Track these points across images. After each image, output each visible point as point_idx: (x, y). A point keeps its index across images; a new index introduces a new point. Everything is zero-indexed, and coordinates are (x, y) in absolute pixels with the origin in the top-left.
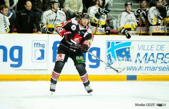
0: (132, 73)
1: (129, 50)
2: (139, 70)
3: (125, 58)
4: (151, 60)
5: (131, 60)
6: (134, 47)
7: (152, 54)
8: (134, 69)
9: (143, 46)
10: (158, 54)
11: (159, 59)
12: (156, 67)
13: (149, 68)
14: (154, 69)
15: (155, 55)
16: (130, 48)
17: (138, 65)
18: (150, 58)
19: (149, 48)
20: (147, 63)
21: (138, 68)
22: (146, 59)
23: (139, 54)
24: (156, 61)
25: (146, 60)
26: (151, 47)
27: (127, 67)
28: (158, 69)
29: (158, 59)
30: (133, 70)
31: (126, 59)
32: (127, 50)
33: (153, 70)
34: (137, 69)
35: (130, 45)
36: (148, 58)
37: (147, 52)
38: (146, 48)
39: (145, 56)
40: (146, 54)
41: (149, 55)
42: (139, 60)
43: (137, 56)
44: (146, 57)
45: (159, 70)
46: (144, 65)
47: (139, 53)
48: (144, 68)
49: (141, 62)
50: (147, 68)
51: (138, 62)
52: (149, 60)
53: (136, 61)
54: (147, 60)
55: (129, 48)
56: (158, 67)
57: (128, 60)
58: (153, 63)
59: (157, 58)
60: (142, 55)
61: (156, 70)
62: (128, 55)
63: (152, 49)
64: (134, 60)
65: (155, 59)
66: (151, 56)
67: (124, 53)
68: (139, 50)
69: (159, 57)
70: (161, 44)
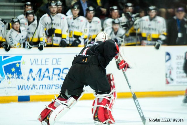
0: (24, 93)
1: (20, 66)
2: (32, 89)
3: (15, 75)
4: (46, 77)
5: (22, 78)
6: (25, 62)
7: (47, 69)
8: (27, 88)
9: (36, 61)
10: (54, 69)
11: (55, 75)
12: (52, 85)
13: (44, 87)
14: (50, 87)
15: (51, 71)
16: (21, 64)
17: (31, 83)
18: (44, 75)
19: (43, 62)
20: (42, 80)
21: (31, 87)
22: (40, 75)
23: (31, 70)
24: (52, 78)
25: (40, 77)
26: (46, 62)
27: (18, 86)
28: (54, 87)
29: (54, 75)
30: (25, 89)
31: (17, 76)
32: (18, 65)
33: (48, 88)
34: (30, 88)
35: (20, 59)
36: (42, 74)
37: (40, 67)
38: (39, 62)
39: (39, 73)
40: (40, 70)
41: (43, 71)
42: (32, 77)
43: (30, 73)
44: (40, 73)
45: (56, 88)
46: (37, 82)
47: (31, 68)
48: (38, 87)
49: (34, 79)
50: (41, 87)
51: (31, 79)
52: (44, 77)
53: (29, 78)
54: (41, 77)
55: (19, 63)
56: (54, 85)
57: (19, 78)
58: (49, 80)
59: (53, 73)
60: (35, 71)
61: (52, 88)
62: (18, 71)
63: (47, 63)
64: (25, 77)
65: (50, 75)
66: (46, 72)
67: (13, 70)
68: (32, 64)
69: (55, 73)
70: (57, 57)
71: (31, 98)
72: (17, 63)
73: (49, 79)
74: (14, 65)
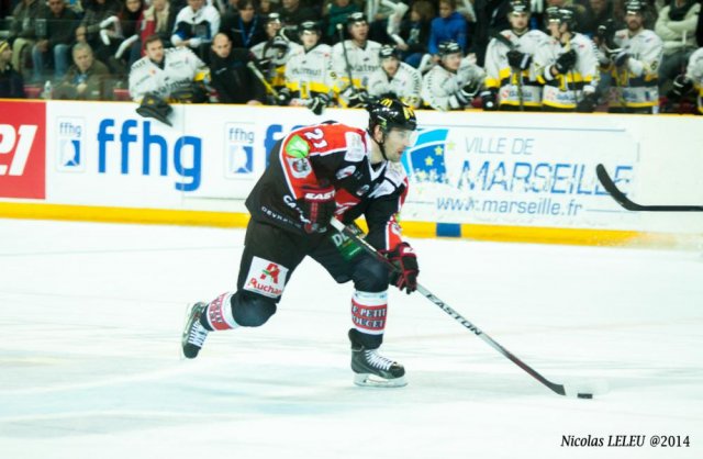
0: (449, 218)
1: (443, 153)
2: (467, 209)
3: (433, 173)
4: (499, 183)
5: (447, 181)
6: (455, 144)
7: (502, 165)
8: (457, 205)
9: (478, 141)
10: (517, 165)
11: (519, 178)
12: (512, 203)
13: (494, 205)
14: (505, 207)
15: (509, 167)
16: (446, 147)
17: (464, 194)
18: (494, 177)
19: (494, 147)
20: (489, 189)
21: (466, 203)
22: (485, 177)
23: (467, 165)
24: (512, 186)
25: (485, 181)
26: (499, 145)
27: (439, 200)
28: (515, 208)
29: (515, 180)
30: (453, 208)
31: (436, 177)
32: (438, 151)
33: (503, 209)
34: (463, 208)
35: (444, 138)
36: (490, 176)
37: (486, 158)
38: (485, 147)
39: (484, 171)
40: (486, 164)
41: (492, 167)
42: (468, 180)
43: (464, 170)
44: (486, 172)
45: (519, 211)
46: (479, 195)
47: (467, 160)
48: (480, 205)
49: (472, 186)
50: (488, 204)
51: (466, 185)
52: (493, 183)
53: (460, 184)
54: (488, 182)
55: (442, 146)
56: (516, 203)
57: (439, 180)
58: (504, 191)
59: (514, 176)
60: (476, 166)
61: (510, 211)
62: (439, 165)
63: (501, 149)
64: (454, 181)
65: (508, 178)
66: (498, 169)
67: (429, 161)
68: (469, 151)
69: (518, 174)
70: (524, 135)
71: (463, 231)
72: (436, 146)
73: (506, 188)
74: (430, 151)
